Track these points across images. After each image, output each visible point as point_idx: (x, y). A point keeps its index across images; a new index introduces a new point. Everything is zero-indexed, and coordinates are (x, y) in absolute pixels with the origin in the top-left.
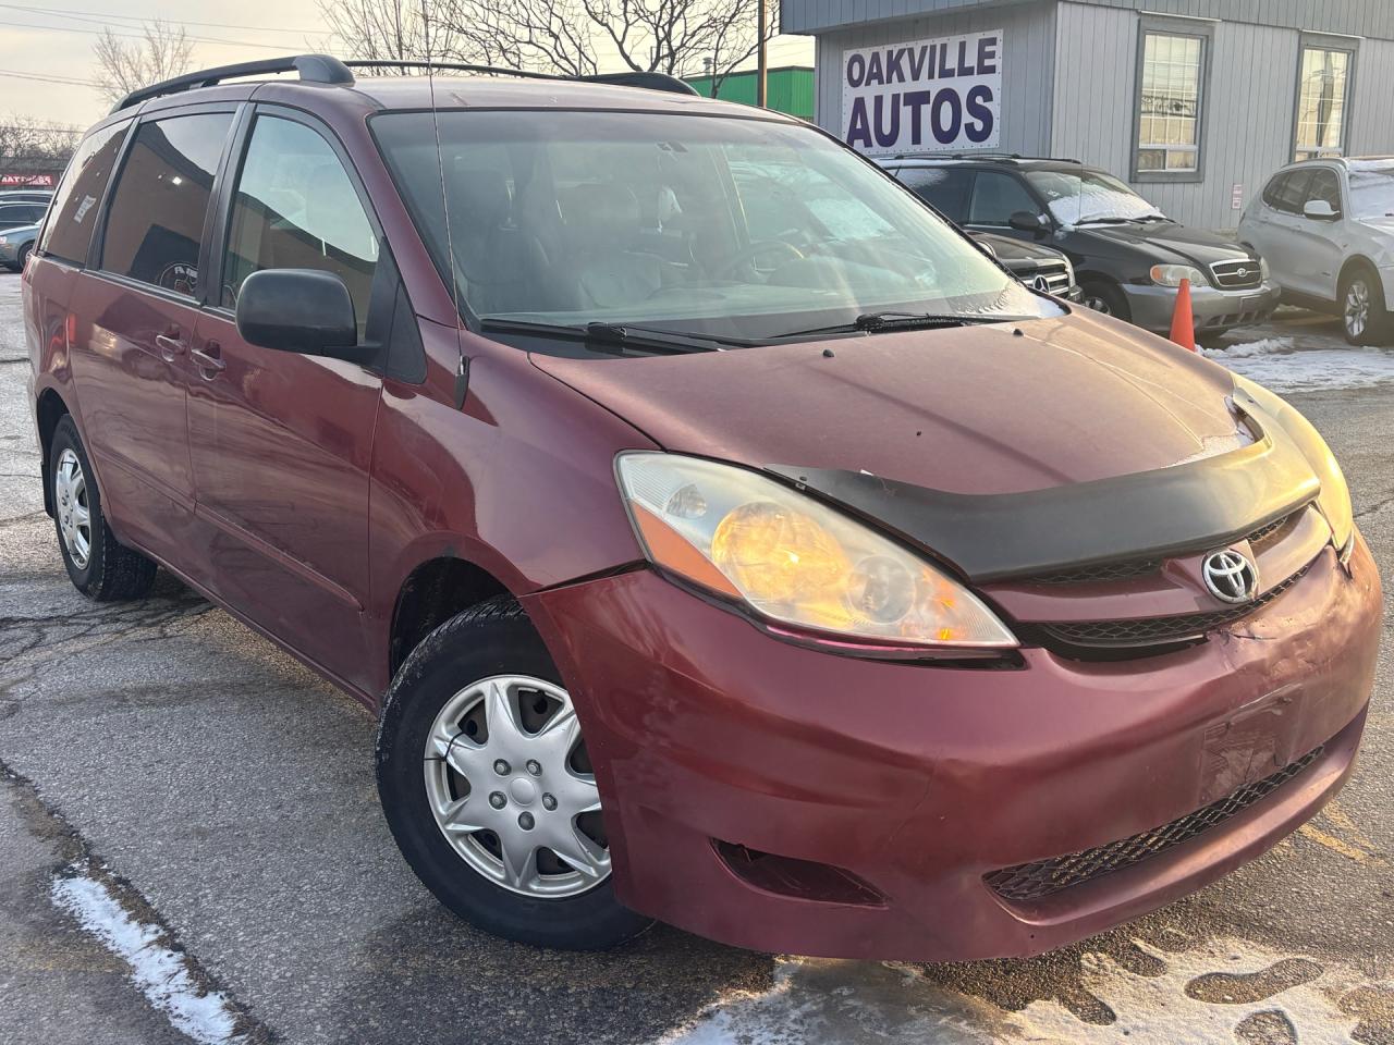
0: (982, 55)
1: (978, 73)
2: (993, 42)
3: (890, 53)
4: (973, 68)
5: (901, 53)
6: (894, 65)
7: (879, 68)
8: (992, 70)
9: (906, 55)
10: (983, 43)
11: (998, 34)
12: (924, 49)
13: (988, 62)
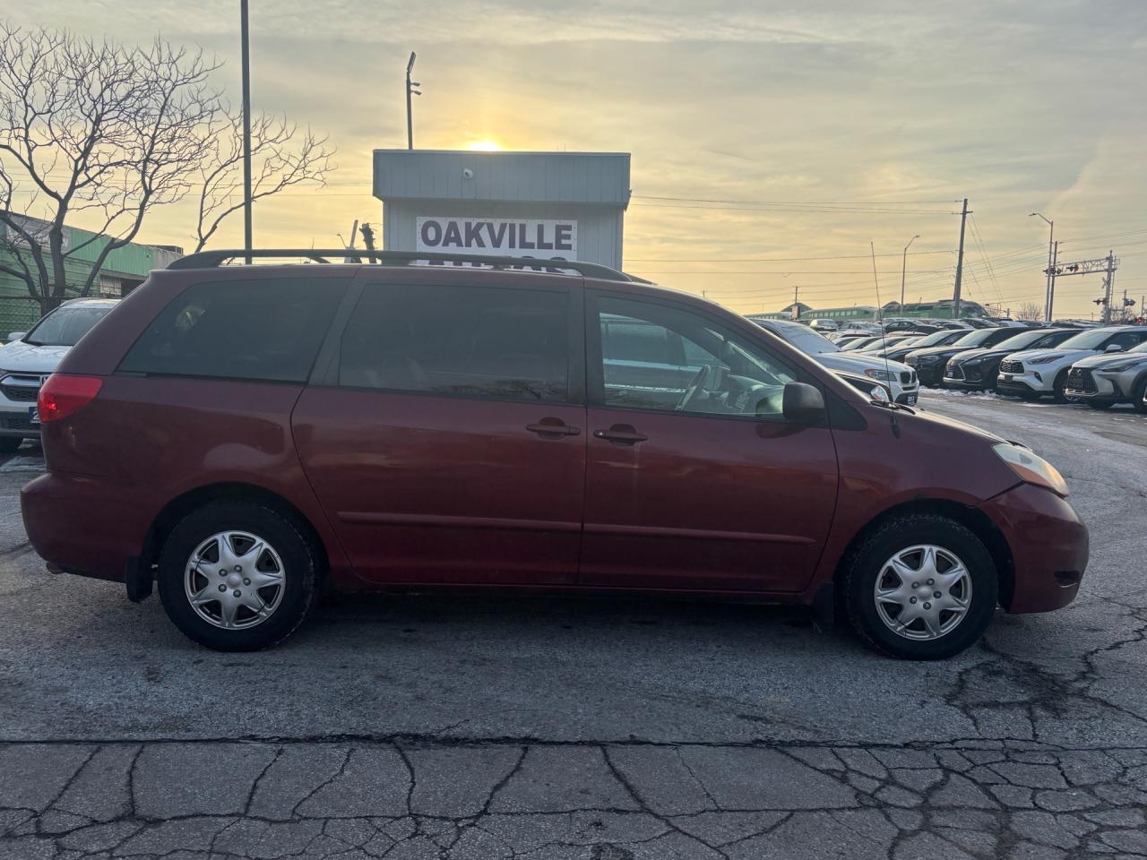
0: (559, 237)
1: (556, 248)
2: (569, 228)
3: (468, 225)
4: (551, 244)
5: (480, 226)
6: (473, 234)
7: (457, 233)
8: (569, 247)
9: (485, 227)
10: (559, 229)
11: (574, 224)
12: (503, 227)
13: (564, 242)
